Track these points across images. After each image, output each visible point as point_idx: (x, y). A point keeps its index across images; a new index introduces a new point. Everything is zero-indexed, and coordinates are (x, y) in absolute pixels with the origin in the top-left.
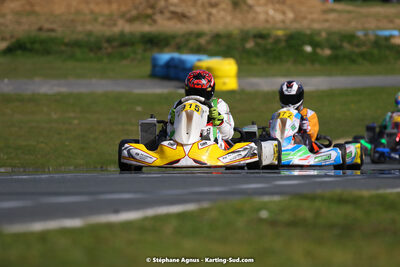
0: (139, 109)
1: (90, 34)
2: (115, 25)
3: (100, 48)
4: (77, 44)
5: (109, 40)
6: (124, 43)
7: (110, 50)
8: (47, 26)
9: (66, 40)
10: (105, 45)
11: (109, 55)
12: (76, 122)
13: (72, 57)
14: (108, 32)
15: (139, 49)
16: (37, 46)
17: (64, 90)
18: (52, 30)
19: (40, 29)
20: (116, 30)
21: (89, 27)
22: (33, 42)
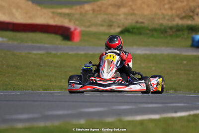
0: (185, 62)
1: (161, 25)
2: (174, 20)
3: (166, 32)
4: (155, 30)
5: (171, 28)
6: (178, 30)
7: (171, 33)
8: (140, 20)
9: (150, 28)
10: (169, 30)
11: (171, 36)
12: (153, 68)
13: (152, 36)
14: (170, 24)
15: (186, 33)
16: (135, 31)
17: (148, 52)
18: (142, 23)
19: (137, 22)
20: (175, 23)
21: (161, 21)
22: (133, 28)
